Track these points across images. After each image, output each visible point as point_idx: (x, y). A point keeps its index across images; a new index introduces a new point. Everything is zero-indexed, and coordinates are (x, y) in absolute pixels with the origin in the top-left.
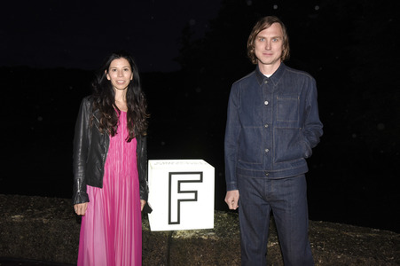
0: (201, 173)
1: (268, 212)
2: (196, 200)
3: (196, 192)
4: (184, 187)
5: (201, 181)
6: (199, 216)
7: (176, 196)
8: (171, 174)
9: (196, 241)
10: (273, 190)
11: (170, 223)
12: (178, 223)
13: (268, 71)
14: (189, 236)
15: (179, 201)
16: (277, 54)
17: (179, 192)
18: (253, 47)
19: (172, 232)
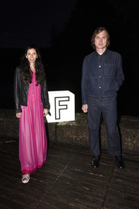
9: (68, 126)
14: (64, 124)
16: (104, 44)
19: (57, 123)
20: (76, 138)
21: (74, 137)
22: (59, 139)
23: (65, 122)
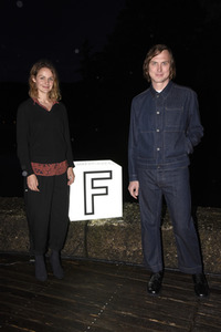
0: (111, 172)
1: (161, 196)
2: (107, 194)
3: (106, 188)
4: (96, 183)
5: (111, 178)
6: (110, 207)
7: (90, 192)
8: (85, 173)
9: (108, 227)
10: (163, 179)
11: (86, 214)
12: (93, 213)
13: (159, 88)
14: (102, 223)
15: (93, 195)
16: (166, 75)
17: (93, 188)
18: (147, 70)
19: (88, 221)
22: (92, 254)
23: (102, 220)
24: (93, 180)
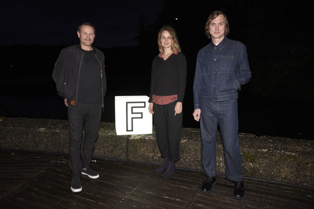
0: (145, 102)
2: (142, 117)
3: (142, 113)
4: (135, 110)
5: (145, 107)
6: (144, 126)
7: (130, 115)
8: (127, 103)
9: (142, 140)
11: (127, 131)
12: (132, 130)
13: (217, 42)
14: (138, 138)
15: (132, 118)
16: (222, 32)
17: (132, 113)
19: (129, 136)
20: (153, 157)
21: (151, 155)
22: (131, 158)
23: (138, 135)
24: (132, 108)
